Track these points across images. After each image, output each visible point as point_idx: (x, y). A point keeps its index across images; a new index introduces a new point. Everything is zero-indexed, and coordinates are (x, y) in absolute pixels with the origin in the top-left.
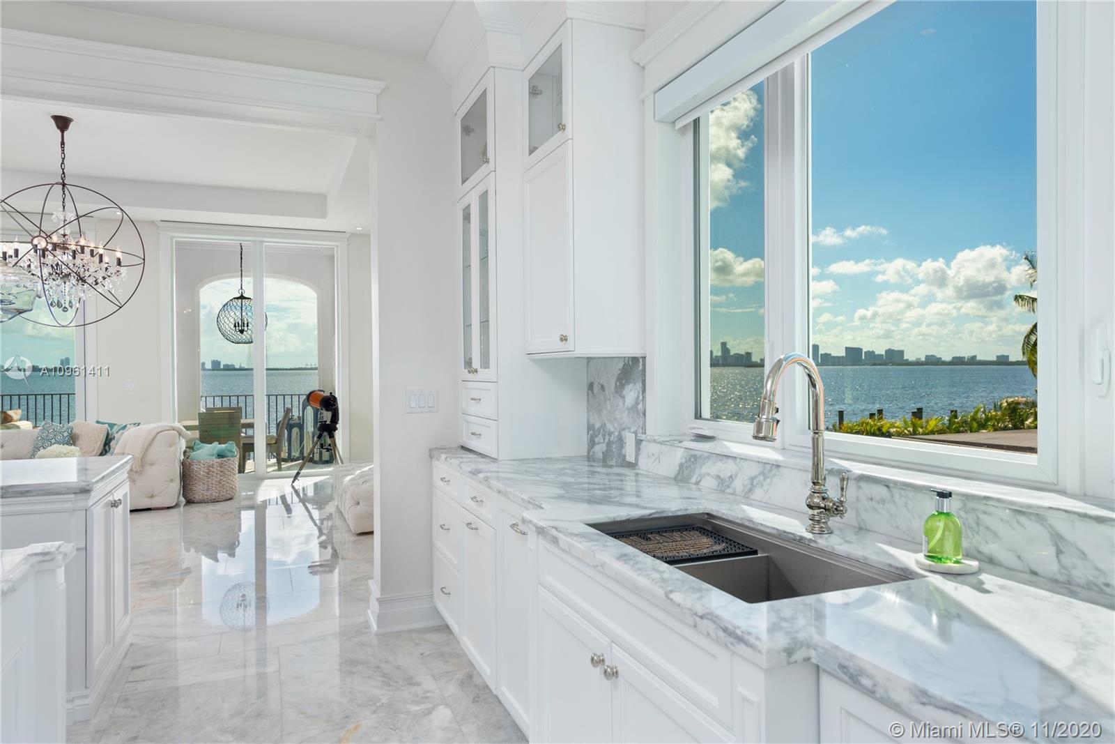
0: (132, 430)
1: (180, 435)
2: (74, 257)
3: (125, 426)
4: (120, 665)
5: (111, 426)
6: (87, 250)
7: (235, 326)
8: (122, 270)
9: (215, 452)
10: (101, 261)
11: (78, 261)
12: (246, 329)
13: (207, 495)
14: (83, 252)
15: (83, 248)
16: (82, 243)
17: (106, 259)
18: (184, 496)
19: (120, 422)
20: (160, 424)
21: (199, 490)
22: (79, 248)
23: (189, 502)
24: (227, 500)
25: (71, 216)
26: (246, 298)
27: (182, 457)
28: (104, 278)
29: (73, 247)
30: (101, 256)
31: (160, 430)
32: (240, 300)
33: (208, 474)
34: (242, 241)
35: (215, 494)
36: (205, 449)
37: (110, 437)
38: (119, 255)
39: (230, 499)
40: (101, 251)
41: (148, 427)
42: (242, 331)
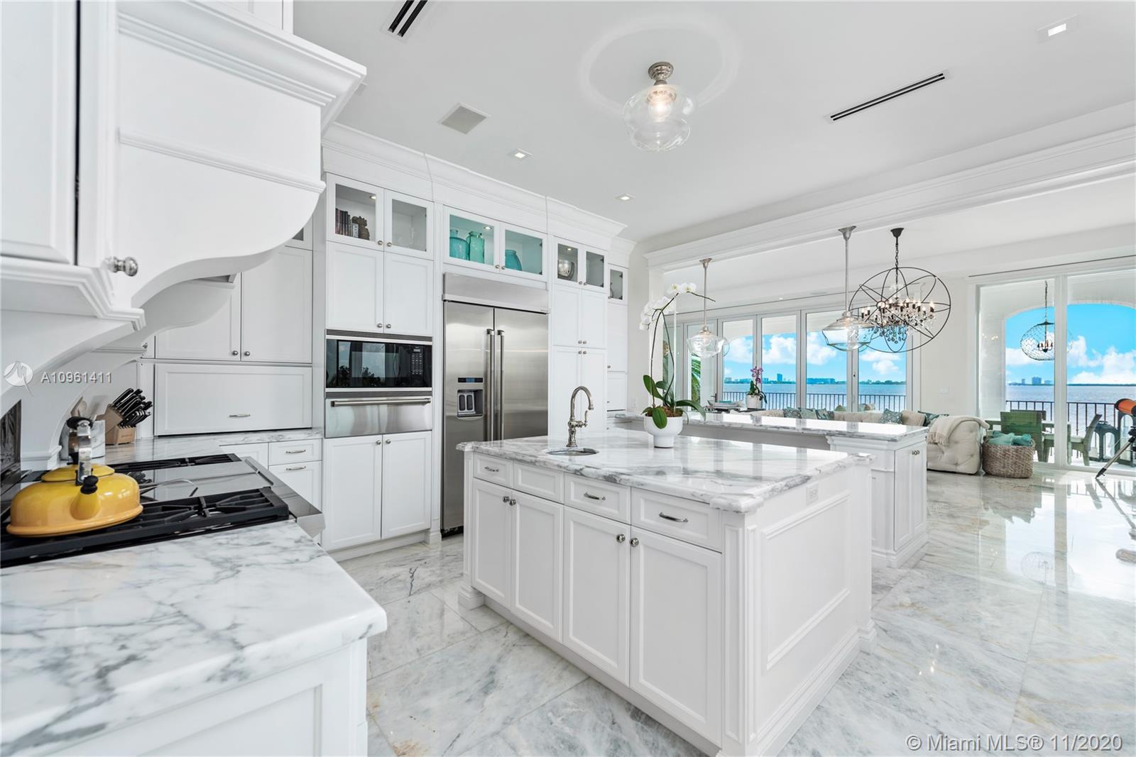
0: (942, 418)
1: (980, 425)
2: (902, 311)
3: (938, 416)
4: (918, 550)
5: (928, 415)
6: (910, 305)
7: (1038, 346)
8: (934, 314)
9: (1011, 440)
10: (919, 310)
11: (904, 312)
12: (1050, 348)
13: (1003, 471)
14: (908, 307)
15: (908, 304)
16: (908, 301)
17: (923, 309)
18: (983, 469)
19: (933, 412)
20: (965, 416)
21: (997, 467)
22: (905, 305)
23: (988, 474)
24: (1023, 478)
25: (901, 285)
26: (1050, 324)
27: (982, 442)
28: (922, 321)
29: (901, 305)
30: (919, 308)
31: (964, 420)
32: (1044, 326)
33: (1005, 455)
34: (1048, 278)
35: (1011, 472)
36: (1002, 437)
37: (927, 422)
38: (932, 305)
39: (1025, 478)
40: (919, 304)
41: (954, 418)
42: (1045, 351)
